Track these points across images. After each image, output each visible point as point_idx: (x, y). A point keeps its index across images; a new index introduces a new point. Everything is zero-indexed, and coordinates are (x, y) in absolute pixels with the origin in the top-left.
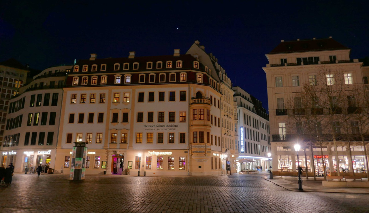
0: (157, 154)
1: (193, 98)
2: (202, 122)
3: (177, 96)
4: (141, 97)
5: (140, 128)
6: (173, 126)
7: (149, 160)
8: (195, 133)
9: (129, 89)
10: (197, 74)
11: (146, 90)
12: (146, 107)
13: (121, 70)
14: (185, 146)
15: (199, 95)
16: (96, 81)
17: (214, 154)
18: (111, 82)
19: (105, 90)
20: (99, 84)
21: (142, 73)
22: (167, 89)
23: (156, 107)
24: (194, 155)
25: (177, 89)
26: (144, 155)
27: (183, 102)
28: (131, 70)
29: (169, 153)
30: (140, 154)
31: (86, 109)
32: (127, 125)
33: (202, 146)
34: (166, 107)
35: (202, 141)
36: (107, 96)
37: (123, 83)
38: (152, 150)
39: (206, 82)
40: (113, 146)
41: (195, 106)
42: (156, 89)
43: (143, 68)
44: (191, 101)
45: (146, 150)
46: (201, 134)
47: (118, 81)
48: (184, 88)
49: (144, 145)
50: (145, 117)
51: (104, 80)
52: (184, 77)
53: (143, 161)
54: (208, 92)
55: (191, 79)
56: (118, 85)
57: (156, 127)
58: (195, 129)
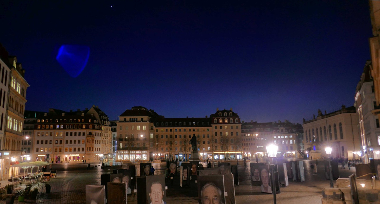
0: (73, 155)
1: (87, 135)
2: (90, 144)
3: (82, 134)
4: (67, 134)
5: (66, 146)
6: (80, 145)
7: (70, 158)
8: (87, 148)
9: (63, 130)
10: (90, 125)
11: (69, 131)
12: (69, 138)
13: (59, 122)
14: (84, 152)
15: (90, 134)
16: (48, 127)
17: (96, 155)
18: (54, 128)
19: (52, 131)
20: (49, 129)
21: (68, 125)
22: (78, 131)
23: (73, 138)
24: (87, 156)
25: (82, 131)
26: (68, 157)
27: (84, 136)
28: (63, 123)
29: (78, 155)
30: (66, 156)
31: (44, 139)
32: (62, 145)
33: (90, 152)
34: (77, 138)
35: (90, 150)
36: (53, 133)
37: (59, 128)
38: (71, 154)
39: (94, 128)
40: (56, 153)
41: (88, 138)
42: (73, 131)
43: (68, 122)
44: (87, 136)
45: (69, 154)
46: (90, 148)
47: (58, 127)
48: (84, 131)
49: (68, 152)
50: (69, 142)
51: (52, 126)
52: (84, 127)
53: (68, 158)
54: (94, 132)
55: (87, 128)
56: (58, 129)
57: (73, 146)
58: (87, 146)
